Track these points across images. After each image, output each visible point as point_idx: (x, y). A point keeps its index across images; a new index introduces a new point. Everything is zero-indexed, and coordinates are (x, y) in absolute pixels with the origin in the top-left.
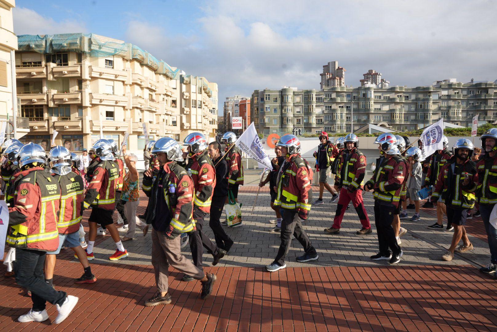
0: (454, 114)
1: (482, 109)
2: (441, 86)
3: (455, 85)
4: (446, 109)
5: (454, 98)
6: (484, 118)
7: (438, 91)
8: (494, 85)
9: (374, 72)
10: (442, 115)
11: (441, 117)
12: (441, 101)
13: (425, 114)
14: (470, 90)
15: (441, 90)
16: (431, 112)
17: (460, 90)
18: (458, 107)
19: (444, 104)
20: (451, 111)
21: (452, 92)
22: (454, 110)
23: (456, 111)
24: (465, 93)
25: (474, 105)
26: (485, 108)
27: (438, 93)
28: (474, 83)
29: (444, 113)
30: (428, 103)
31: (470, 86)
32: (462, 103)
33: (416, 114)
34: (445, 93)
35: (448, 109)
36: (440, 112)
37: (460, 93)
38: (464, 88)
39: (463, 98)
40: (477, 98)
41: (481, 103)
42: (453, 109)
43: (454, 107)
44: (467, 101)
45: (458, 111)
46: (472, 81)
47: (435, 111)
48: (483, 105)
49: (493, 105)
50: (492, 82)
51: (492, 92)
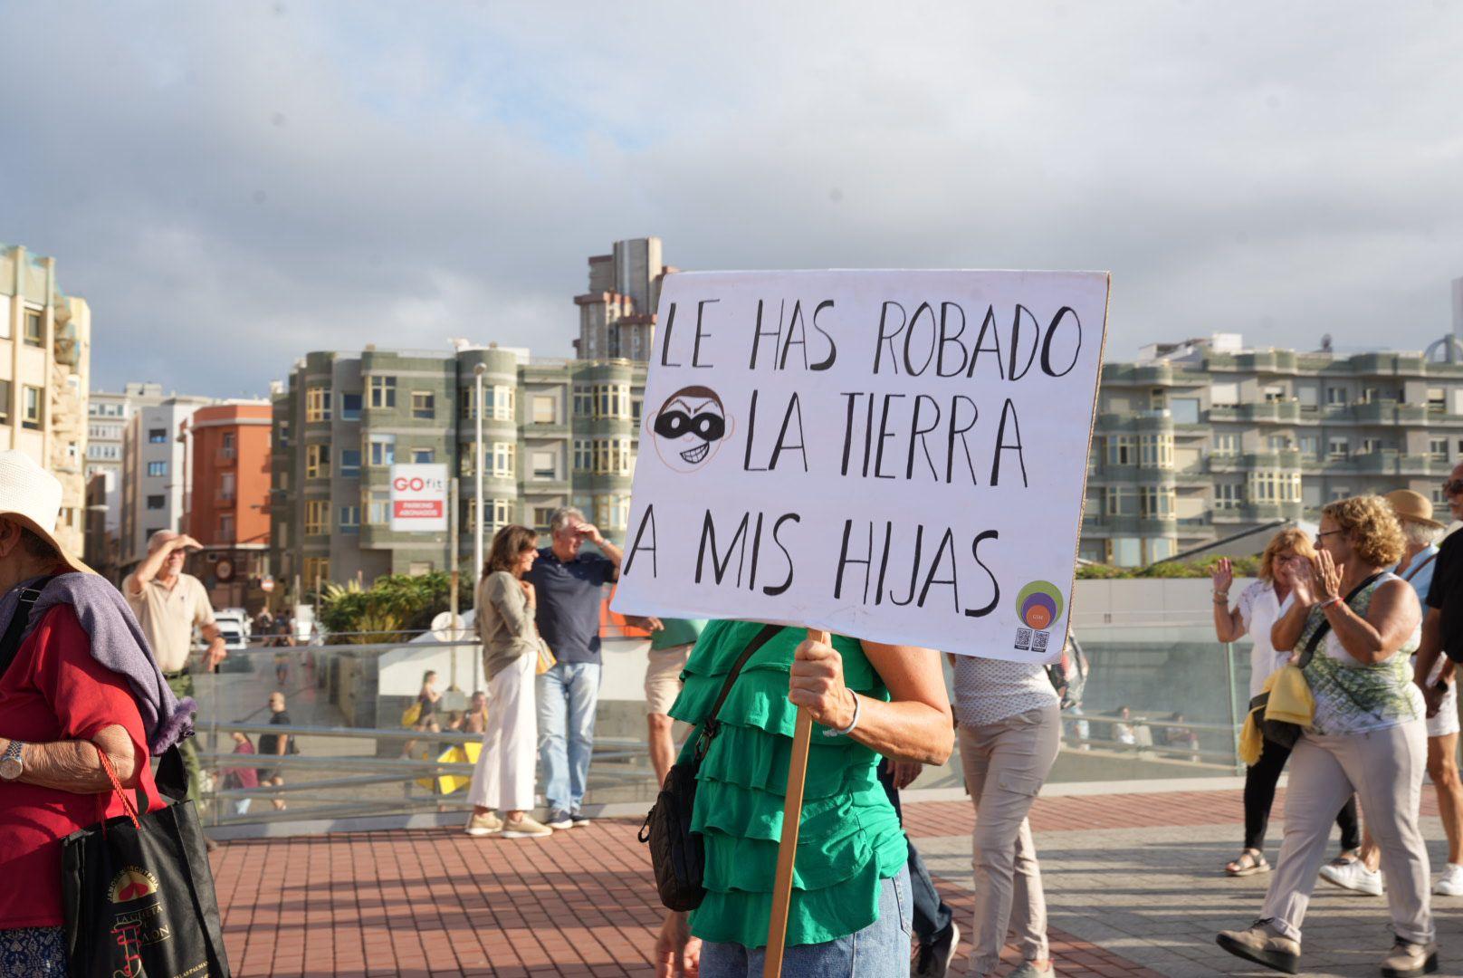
0: (1271, 495)
1: (1388, 471)
2: (1205, 363)
3: (1266, 359)
4: (1232, 469)
5: (1267, 419)
7: (1194, 383)
8: (1429, 368)
10: (1218, 496)
11: (1213, 507)
12: (1210, 433)
13: (1143, 490)
15: (1210, 382)
16: (1171, 484)
17: (1288, 384)
18: (1287, 461)
19: (1226, 448)
20: (1257, 480)
21: (1254, 392)
22: (1270, 476)
23: (1276, 481)
24: (1309, 395)
25: (1351, 453)
26: (1398, 466)
27: (1195, 394)
28: (1340, 355)
29: (1228, 488)
30: (1154, 439)
31: (1328, 369)
32: (1299, 445)
33: (1103, 491)
34: (1224, 394)
35: (1242, 469)
36: (1209, 485)
37: (1289, 398)
38: (1303, 373)
39: (1305, 422)
40: (1359, 422)
41: (1378, 445)
42: (1266, 471)
43: (1268, 460)
44: (1318, 433)
45: (1285, 481)
46: (1326, 345)
47: (1188, 479)
48: (1388, 455)
49: (1427, 455)
50: (1418, 353)
51: (1420, 396)
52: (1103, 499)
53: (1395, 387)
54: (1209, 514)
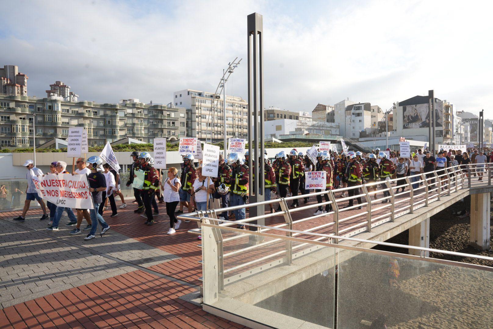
0: (138, 131)
1: (160, 127)
2: (126, 105)
3: (138, 105)
4: (131, 126)
5: (138, 116)
6: (161, 135)
7: (123, 109)
8: (167, 108)
9: (62, 84)
10: (128, 131)
11: (127, 133)
12: (127, 119)
13: (113, 129)
14: (150, 110)
15: (127, 109)
16: (118, 128)
17: (142, 110)
18: (141, 125)
19: (130, 121)
20: (135, 128)
21: (135, 111)
23: (139, 128)
24: (146, 112)
25: (153, 123)
27: (124, 111)
28: (153, 105)
29: (130, 129)
30: (115, 119)
31: (150, 107)
32: (144, 122)
33: (105, 129)
34: (130, 111)
35: (133, 126)
36: (126, 129)
37: (142, 112)
38: (145, 108)
39: (145, 117)
40: (155, 118)
41: (158, 122)
42: (137, 126)
43: (138, 124)
44: (147, 119)
45: (141, 128)
46: (151, 102)
47: (122, 127)
48: (160, 124)
49: (167, 125)
50: (166, 105)
51: (166, 113)
52: (105, 131)
53: (161, 111)
54: (126, 134)
